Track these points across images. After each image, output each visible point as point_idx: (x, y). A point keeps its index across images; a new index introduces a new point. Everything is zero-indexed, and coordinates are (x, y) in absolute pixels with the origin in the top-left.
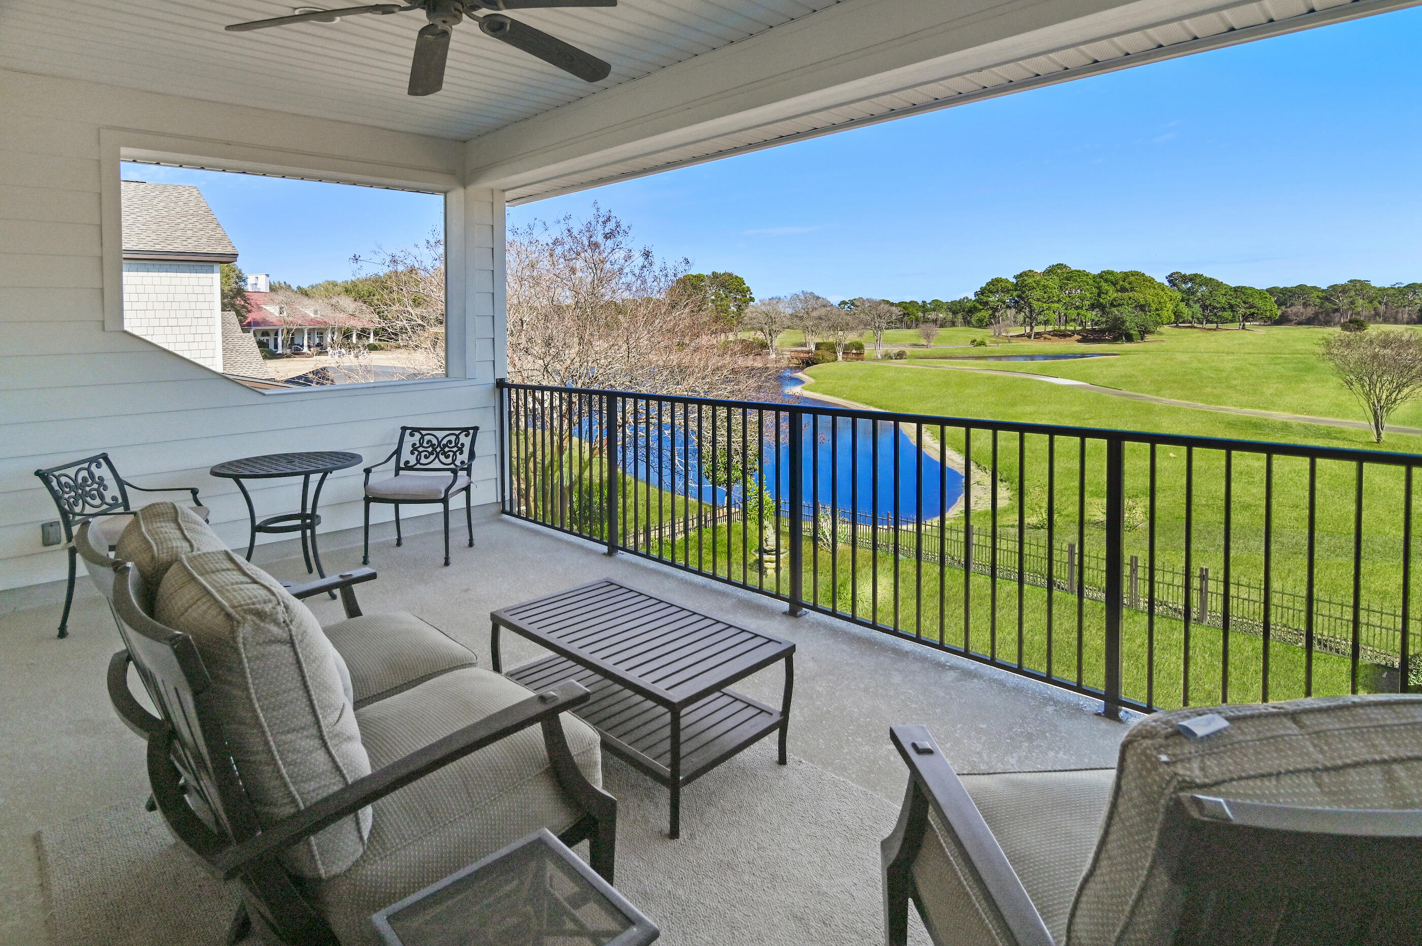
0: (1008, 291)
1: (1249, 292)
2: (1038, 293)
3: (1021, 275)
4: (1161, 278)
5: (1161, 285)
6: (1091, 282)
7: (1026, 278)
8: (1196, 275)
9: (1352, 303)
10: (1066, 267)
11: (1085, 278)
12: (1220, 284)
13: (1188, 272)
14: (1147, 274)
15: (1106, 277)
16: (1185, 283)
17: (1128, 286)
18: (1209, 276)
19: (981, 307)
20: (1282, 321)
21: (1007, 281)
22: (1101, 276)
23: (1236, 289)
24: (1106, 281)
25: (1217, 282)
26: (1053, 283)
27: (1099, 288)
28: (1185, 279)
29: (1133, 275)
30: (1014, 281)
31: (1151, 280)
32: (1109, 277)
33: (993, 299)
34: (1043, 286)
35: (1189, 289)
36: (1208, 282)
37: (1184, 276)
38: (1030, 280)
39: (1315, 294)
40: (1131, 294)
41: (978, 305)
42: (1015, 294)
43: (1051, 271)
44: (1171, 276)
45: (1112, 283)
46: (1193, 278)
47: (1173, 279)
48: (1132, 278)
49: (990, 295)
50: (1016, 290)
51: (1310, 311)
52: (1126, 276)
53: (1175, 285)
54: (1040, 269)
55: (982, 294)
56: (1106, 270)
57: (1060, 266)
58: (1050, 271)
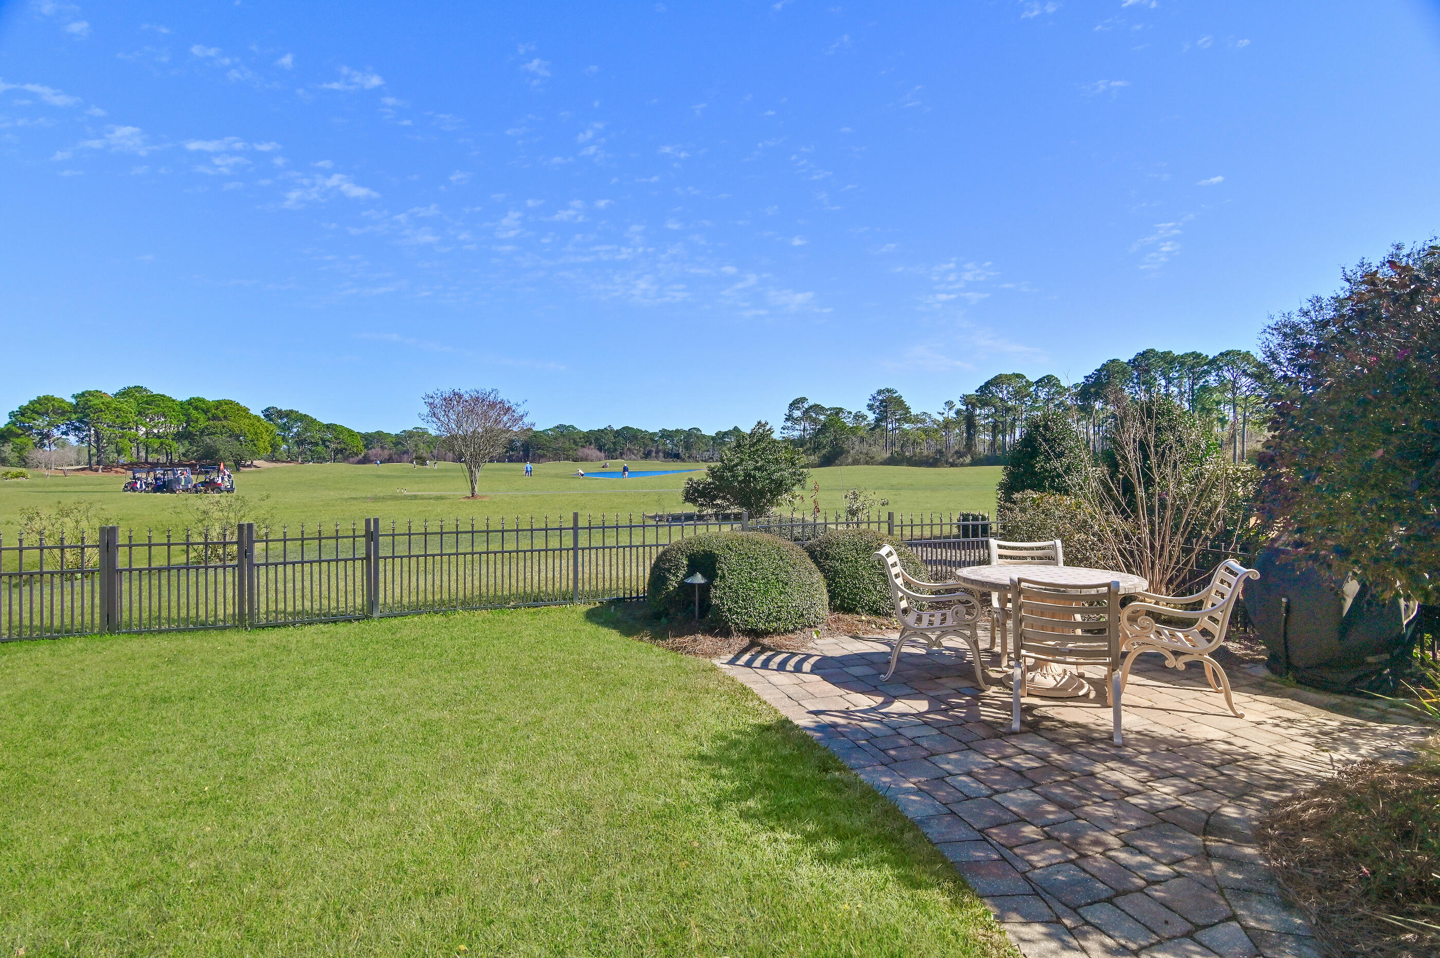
0: (63, 413)
1: (339, 429)
2: (108, 417)
3: (83, 394)
4: (256, 410)
5: (257, 418)
6: (178, 408)
7: (91, 398)
8: (291, 411)
9: (416, 446)
10: (146, 390)
11: (170, 404)
12: (314, 421)
13: (284, 407)
14: (242, 404)
15: (195, 404)
16: (281, 418)
17: (221, 415)
18: (304, 413)
19: (20, 432)
20: (366, 460)
21: (63, 401)
22: (189, 402)
23: (328, 426)
24: (196, 408)
25: (312, 418)
26: (129, 406)
27: (187, 415)
28: (281, 414)
29: (226, 404)
30: (74, 401)
31: (246, 410)
32: (200, 404)
33: (41, 423)
34: (115, 409)
35: (285, 424)
36: (303, 418)
37: (280, 411)
38: (97, 402)
39: (390, 439)
40: (225, 423)
41: (14, 428)
42: (74, 416)
43: (126, 393)
44: (267, 410)
45: (203, 410)
46: (289, 414)
47: (270, 414)
48: (225, 407)
49: (35, 416)
50: (75, 413)
51: (386, 453)
52: (219, 404)
53: (270, 420)
54: (111, 389)
55: (23, 415)
56: (195, 396)
57: (138, 389)
58: (124, 394)
